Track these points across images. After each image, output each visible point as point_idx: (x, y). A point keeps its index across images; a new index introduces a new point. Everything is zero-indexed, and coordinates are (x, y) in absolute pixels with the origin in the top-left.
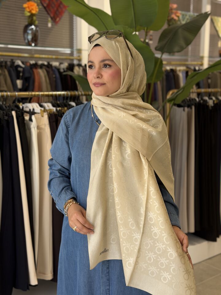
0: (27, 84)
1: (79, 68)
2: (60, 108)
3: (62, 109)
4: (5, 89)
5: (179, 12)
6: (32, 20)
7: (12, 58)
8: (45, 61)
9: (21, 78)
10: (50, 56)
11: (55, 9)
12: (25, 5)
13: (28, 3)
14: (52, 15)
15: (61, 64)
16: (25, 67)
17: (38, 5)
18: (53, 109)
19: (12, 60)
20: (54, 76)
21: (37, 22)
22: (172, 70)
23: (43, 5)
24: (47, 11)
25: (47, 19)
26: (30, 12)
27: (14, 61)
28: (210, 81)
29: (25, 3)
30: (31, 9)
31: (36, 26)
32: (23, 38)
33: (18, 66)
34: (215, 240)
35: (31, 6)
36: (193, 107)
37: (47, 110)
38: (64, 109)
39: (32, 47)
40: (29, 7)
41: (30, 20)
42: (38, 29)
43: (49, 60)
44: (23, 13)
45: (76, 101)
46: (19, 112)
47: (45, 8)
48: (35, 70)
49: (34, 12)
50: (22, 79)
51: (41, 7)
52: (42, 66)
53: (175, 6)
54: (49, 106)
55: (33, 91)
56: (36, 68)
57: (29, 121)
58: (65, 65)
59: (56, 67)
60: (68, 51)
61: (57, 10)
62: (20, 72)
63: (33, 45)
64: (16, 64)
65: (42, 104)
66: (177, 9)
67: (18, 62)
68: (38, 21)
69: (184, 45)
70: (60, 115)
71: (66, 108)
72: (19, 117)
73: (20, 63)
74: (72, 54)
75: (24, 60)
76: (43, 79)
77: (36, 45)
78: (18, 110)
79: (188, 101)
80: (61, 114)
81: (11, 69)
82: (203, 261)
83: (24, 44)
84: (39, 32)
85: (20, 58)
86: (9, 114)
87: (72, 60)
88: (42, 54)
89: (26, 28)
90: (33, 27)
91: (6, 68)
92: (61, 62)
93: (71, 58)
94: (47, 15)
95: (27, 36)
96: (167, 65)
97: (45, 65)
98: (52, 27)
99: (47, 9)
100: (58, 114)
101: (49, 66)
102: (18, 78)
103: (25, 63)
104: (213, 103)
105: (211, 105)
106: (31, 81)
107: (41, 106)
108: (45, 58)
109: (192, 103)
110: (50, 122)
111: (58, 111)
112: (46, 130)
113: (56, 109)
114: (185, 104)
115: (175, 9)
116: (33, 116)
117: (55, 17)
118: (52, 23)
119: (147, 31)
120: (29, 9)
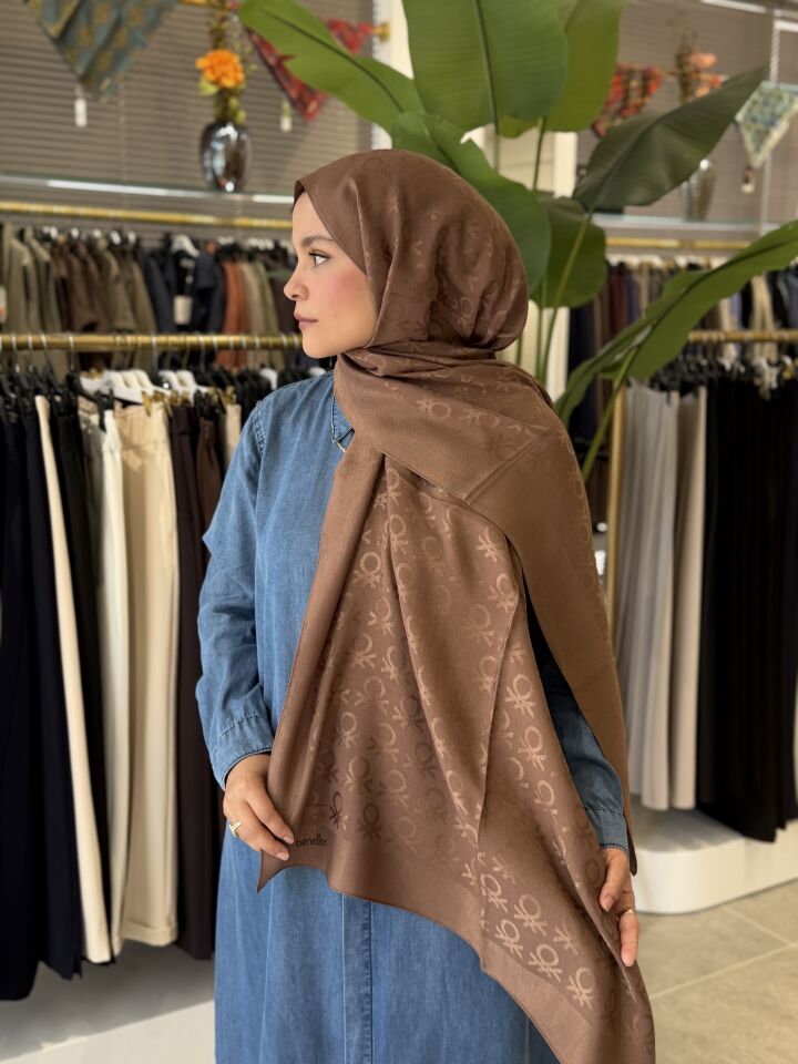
0: (203, 311)
2: (212, 389)
3: (216, 393)
4: (130, 324)
6: (226, 109)
7: (167, 228)
8: (268, 238)
9: (187, 289)
12: (202, 63)
13: (211, 54)
14: (294, 94)
16: (200, 257)
17: (244, 61)
19: (167, 235)
21: (242, 116)
23: (266, 63)
24: (277, 80)
25: (280, 106)
26: (216, 82)
27: (171, 237)
29: (203, 55)
30: (218, 73)
31: (237, 127)
32: (198, 166)
33: (182, 254)
34: (768, 837)
35: (221, 63)
36: (703, 392)
39: (231, 195)
40: (212, 68)
41: (220, 108)
42: (244, 137)
43: (279, 236)
44: (197, 89)
47: (271, 70)
48: (228, 267)
49: (228, 83)
50: (191, 294)
51: (254, 67)
52: (252, 255)
53: (708, 60)
55: (220, 331)
56: (234, 260)
57: (98, 430)
62: (182, 272)
63: (230, 186)
64: (176, 246)
67: (181, 243)
68: (247, 110)
69: (666, 183)
70: (207, 411)
71: (230, 390)
73: (184, 243)
75: (201, 235)
76: (255, 293)
79: (690, 372)
80: (212, 409)
81: (153, 264)
82: (728, 903)
83: (202, 184)
84: (249, 146)
85: (188, 229)
86: (25, 407)
89: (209, 132)
90: (229, 131)
91: (135, 258)
94: (278, 93)
95: (212, 159)
96: (679, 250)
97: (266, 251)
98: (293, 131)
99: (278, 73)
100: (201, 410)
101: (279, 254)
102: (181, 292)
103: (202, 245)
104: (779, 377)
105: (770, 384)
106: (216, 301)
107: (157, 381)
108: (268, 229)
109: (700, 377)
110: (172, 435)
111: (203, 396)
112: (158, 461)
113: (198, 392)
114: (673, 379)
115: (709, 70)
116: (108, 414)
117: (303, 100)
118: (293, 116)
119: (543, 132)
120: (213, 73)
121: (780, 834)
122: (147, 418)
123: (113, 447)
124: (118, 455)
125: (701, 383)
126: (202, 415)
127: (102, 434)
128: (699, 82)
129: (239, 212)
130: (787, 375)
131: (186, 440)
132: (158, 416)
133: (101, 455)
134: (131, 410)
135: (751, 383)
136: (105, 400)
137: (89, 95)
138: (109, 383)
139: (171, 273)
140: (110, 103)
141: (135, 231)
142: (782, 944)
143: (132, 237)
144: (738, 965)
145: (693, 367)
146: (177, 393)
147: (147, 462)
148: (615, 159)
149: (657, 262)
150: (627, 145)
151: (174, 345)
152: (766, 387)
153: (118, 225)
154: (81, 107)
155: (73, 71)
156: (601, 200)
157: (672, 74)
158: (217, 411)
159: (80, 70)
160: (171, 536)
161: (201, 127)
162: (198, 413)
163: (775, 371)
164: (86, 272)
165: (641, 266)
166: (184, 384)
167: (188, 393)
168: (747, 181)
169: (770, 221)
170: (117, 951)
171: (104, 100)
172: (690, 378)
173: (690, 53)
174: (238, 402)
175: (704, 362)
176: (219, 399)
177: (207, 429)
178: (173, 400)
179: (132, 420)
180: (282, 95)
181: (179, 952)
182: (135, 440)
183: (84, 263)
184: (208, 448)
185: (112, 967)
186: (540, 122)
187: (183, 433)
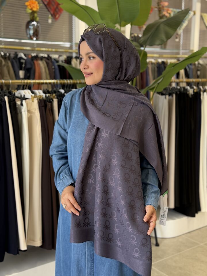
0: (28, 75)
1: (77, 60)
2: (49, 95)
3: (51, 96)
5: (171, 9)
6: (33, 17)
7: (16, 51)
8: (46, 54)
9: (23, 68)
10: (50, 50)
11: (55, 6)
12: (27, 4)
13: (29, 1)
14: (52, 12)
15: (60, 56)
16: (27, 59)
17: (39, 3)
18: (43, 96)
19: (16, 53)
20: (53, 67)
21: (38, 19)
22: (163, 62)
23: (44, 3)
24: (47, 8)
25: (48, 16)
26: (31, 9)
27: (18, 53)
28: (199, 73)
29: (27, 1)
30: (32, 7)
31: (37, 22)
32: (25, 33)
33: (21, 58)
34: (193, 216)
35: (33, 4)
36: (174, 95)
37: (37, 96)
38: (53, 95)
39: (34, 41)
40: (30, 5)
41: (32, 17)
42: (39, 25)
43: (48, 53)
44: (25, 11)
45: (65, 89)
46: (11, 98)
47: (45, 5)
48: (35, 62)
49: (35, 9)
50: (24, 70)
51: (42, 5)
52: (42, 58)
53: (166, 4)
54: (40, 93)
56: (37, 60)
57: (20, 106)
58: (64, 57)
59: (55, 59)
60: (67, 45)
61: (57, 7)
62: (21, 64)
63: (35, 39)
64: (19, 56)
65: (34, 91)
66: (168, 7)
67: (21, 55)
68: (39, 17)
70: (48, 100)
71: (54, 95)
72: (11, 101)
75: (26, 53)
76: (43, 70)
77: (37, 39)
78: (11, 96)
79: (170, 90)
80: (50, 100)
81: (14, 61)
82: (183, 235)
83: (27, 38)
84: (40, 27)
85: (23, 51)
86: (2, 99)
87: (72, 53)
88: (43, 47)
90: (34, 23)
91: (9, 59)
92: (60, 54)
93: (70, 51)
94: (48, 12)
95: (29, 31)
96: (159, 58)
97: (45, 57)
98: (52, 23)
99: (48, 6)
100: (47, 100)
101: (49, 58)
102: (21, 69)
103: (27, 56)
104: (194, 91)
105: (191, 93)
106: (32, 72)
107: (33, 92)
108: (45, 51)
109: (173, 91)
110: (39, 107)
111: (48, 97)
112: (36, 114)
113: (46, 96)
115: (166, 7)
116: (24, 102)
117: (54, 15)
118: (52, 19)
120: (30, 6)
121: (197, 215)
122: (32, 102)
123: (25, 110)
124: (26, 112)
125: (174, 93)
126: (47, 101)
127: (22, 107)
128: (163, 9)
129: (35, 46)
130: (195, 91)
131: (43, 108)
132: (36, 101)
133: (21, 113)
134: (27, 100)
135: (186, 93)
138: (20, 93)
139: (18, 64)
142: (199, 244)
143: (8, 54)
144: (188, 250)
147: (32, 114)
149: (153, 61)
151: (37, 83)
153: (2, 50)
157: (156, 8)
158: (51, 100)
160: (40, 134)
161: (26, 22)
163: (192, 90)
168: (177, 38)
169: (183, 49)
172: (171, 92)
173: (161, 2)
174: (57, 98)
177: (49, 105)
178: (40, 98)
182: (29, 109)
184: (49, 110)
187: (43, 106)
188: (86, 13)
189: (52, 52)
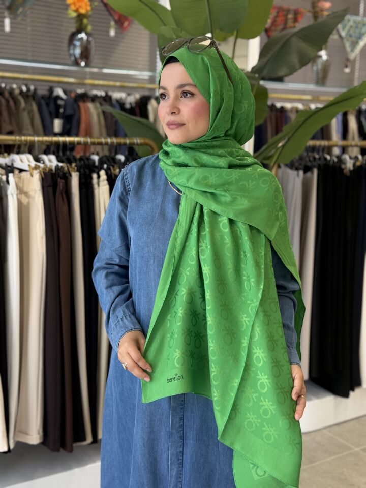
0: (68, 126)
2: (65, 164)
4: (31, 131)
6: (82, 24)
7: (51, 84)
8: (104, 91)
9: (60, 115)
10: (111, 83)
12: (69, 1)
14: (116, 18)
15: (129, 94)
16: (67, 99)
21: (89, 28)
24: (108, 10)
25: (109, 24)
26: (76, 11)
27: (53, 89)
30: (77, 6)
31: (87, 34)
32: (67, 53)
33: (58, 97)
34: (346, 395)
35: (79, 1)
36: (315, 171)
38: (70, 165)
40: (74, 3)
41: (78, 24)
42: (91, 39)
43: (108, 89)
44: (67, 14)
48: (81, 104)
49: (83, 11)
50: (62, 118)
51: (96, 4)
52: (94, 99)
53: (327, 5)
55: (77, 135)
56: (84, 101)
57: (5, 183)
58: (135, 97)
59: (118, 101)
60: (146, 75)
62: (58, 107)
63: (83, 64)
64: (55, 94)
65: (41, 156)
67: (58, 92)
68: (93, 26)
69: (297, 65)
70: (61, 175)
71: (74, 164)
73: (59, 92)
74: (152, 80)
75: (68, 88)
76: (95, 118)
77: (87, 65)
79: (310, 161)
80: (64, 174)
81: (43, 102)
82: (325, 428)
83: (69, 62)
84: (93, 44)
85: (61, 85)
89: (73, 36)
90: (83, 35)
91: (34, 99)
92: (130, 92)
93: (150, 86)
95: (74, 50)
96: (312, 101)
97: (101, 97)
98: (116, 36)
100: (59, 175)
101: (107, 98)
102: (57, 117)
103: (68, 93)
104: (354, 164)
105: (350, 168)
106: (75, 121)
107: (37, 159)
108: (103, 86)
109: (315, 163)
110: (43, 187)
111: (60, 167)
112: (36, 199)
113: (58, 165)
114: (300, 164)
115: (327, 10)
116: (11, 175)
117: (121, 21)
118: (116, 29)
119: (236, 38)
120: (75, 6)
121: (352, 394)
122: (31, 178)
123: (13, 192)
124: (15, 197)
125: (314, 167)
126: (59, 177)
127: (7, 185)
128: (321, 15)
129: (88, 76)
130: (358, 164)
131: (50, 190)
132: (37, 177)
133: (7, 196)
134: (24, 174)
135: (340, 167)
136: (9, 168)
137: (12, 16)
139: (52, 107)
140: (23, 20)
141: (34, 85)
142: (351, 449)
143: (32, 88)
144: (329, 459)
145: (311, 159)
146: (46, 165)
147: (31, 200)
148: (272, 53)
149: (300, 106)
150: (278, 46)
151: (46, 141)
152: (348, 169)
153: (25, 82)
154: (7, 22)
155: (3, 4)
156: (265, 73)
157: (309, 11)
158: (67, 175)
159: (7, 3)
160: (42, 238)
161: (68, 34)
162: (57, 176)
163: (352, 161)
164: (8, 105)
165: (292, 109)
166: (51, 161)
167: (52, 166)
168: (346, 66)
170: (12, 447)
171: (19, 19)
172: (309, 164)
173: (319, 1)
174: (77, 171)
175: (317, 156)
176: (68, 169)
177: (61, 184)
178: (44, 169)
179: (23, 179)
180: (110, 18)
181: (44, 448)
182: (25, 189)
183: (7, 101)
184: (62, 193)
185: (9, 454)
186: (235, 33)
187: (49, 186)
188: (154, 14)
189: (115, 88)
